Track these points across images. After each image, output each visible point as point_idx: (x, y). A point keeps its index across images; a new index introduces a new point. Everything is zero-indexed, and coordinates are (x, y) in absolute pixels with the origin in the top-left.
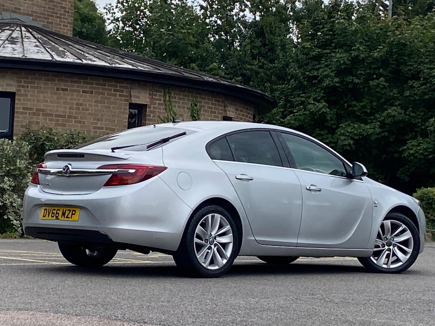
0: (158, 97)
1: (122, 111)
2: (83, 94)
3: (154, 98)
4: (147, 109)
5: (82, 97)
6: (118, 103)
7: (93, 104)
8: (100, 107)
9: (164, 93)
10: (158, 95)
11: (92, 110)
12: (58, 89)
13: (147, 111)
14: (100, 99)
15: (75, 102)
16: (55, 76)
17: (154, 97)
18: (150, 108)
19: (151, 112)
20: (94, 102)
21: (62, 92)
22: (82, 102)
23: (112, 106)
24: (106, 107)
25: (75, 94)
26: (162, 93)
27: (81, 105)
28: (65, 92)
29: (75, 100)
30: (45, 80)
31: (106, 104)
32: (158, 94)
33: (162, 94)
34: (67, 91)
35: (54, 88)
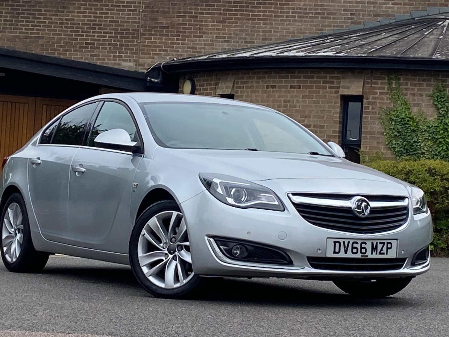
0: (379, 86)
1: (333, 104)
2: (291, 89)
3: (374, 87)
4: (364, 100)
5: (290, 93)
6: (327, 97)
7: (301, 100)
8: (307, 103)
9: (388, 80)
10: (379, 83)
11: (299, 107)
12: (267, 87)
13: (364, 103)
14: (307, 94)
15: (283, 99)
16: (265, 73)
17: (373, 85)
18: (367, 99)
19: (369, 103)
20: (301, 97)
21: (271, 89)
22: (290, 99)
23: (321, 100)
24: (315, 102)
25: (283, 90)
26: (385, 79)
27: (289, 101)
28: (274, 89)
29: (283, 97)
30: (257, 79)
31: (314, 99)
32: (379, 81)
33: (386, 81)
34: (276, 88)
35: (264, 86)
